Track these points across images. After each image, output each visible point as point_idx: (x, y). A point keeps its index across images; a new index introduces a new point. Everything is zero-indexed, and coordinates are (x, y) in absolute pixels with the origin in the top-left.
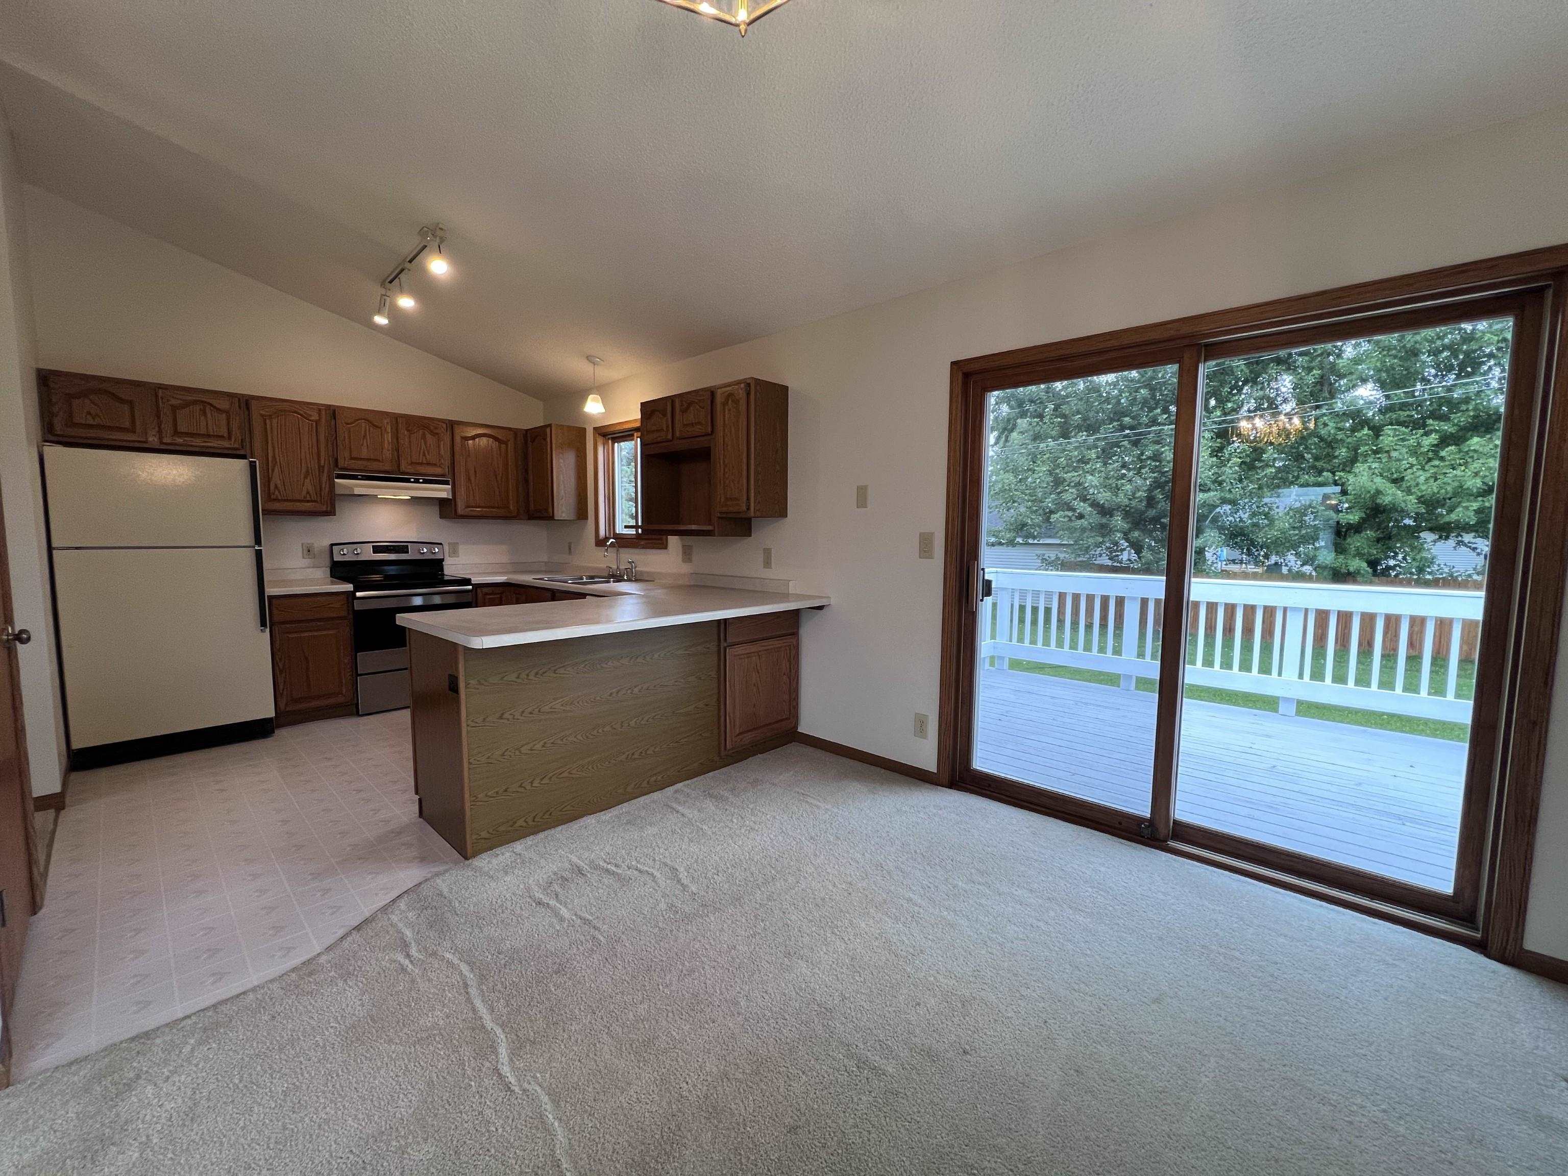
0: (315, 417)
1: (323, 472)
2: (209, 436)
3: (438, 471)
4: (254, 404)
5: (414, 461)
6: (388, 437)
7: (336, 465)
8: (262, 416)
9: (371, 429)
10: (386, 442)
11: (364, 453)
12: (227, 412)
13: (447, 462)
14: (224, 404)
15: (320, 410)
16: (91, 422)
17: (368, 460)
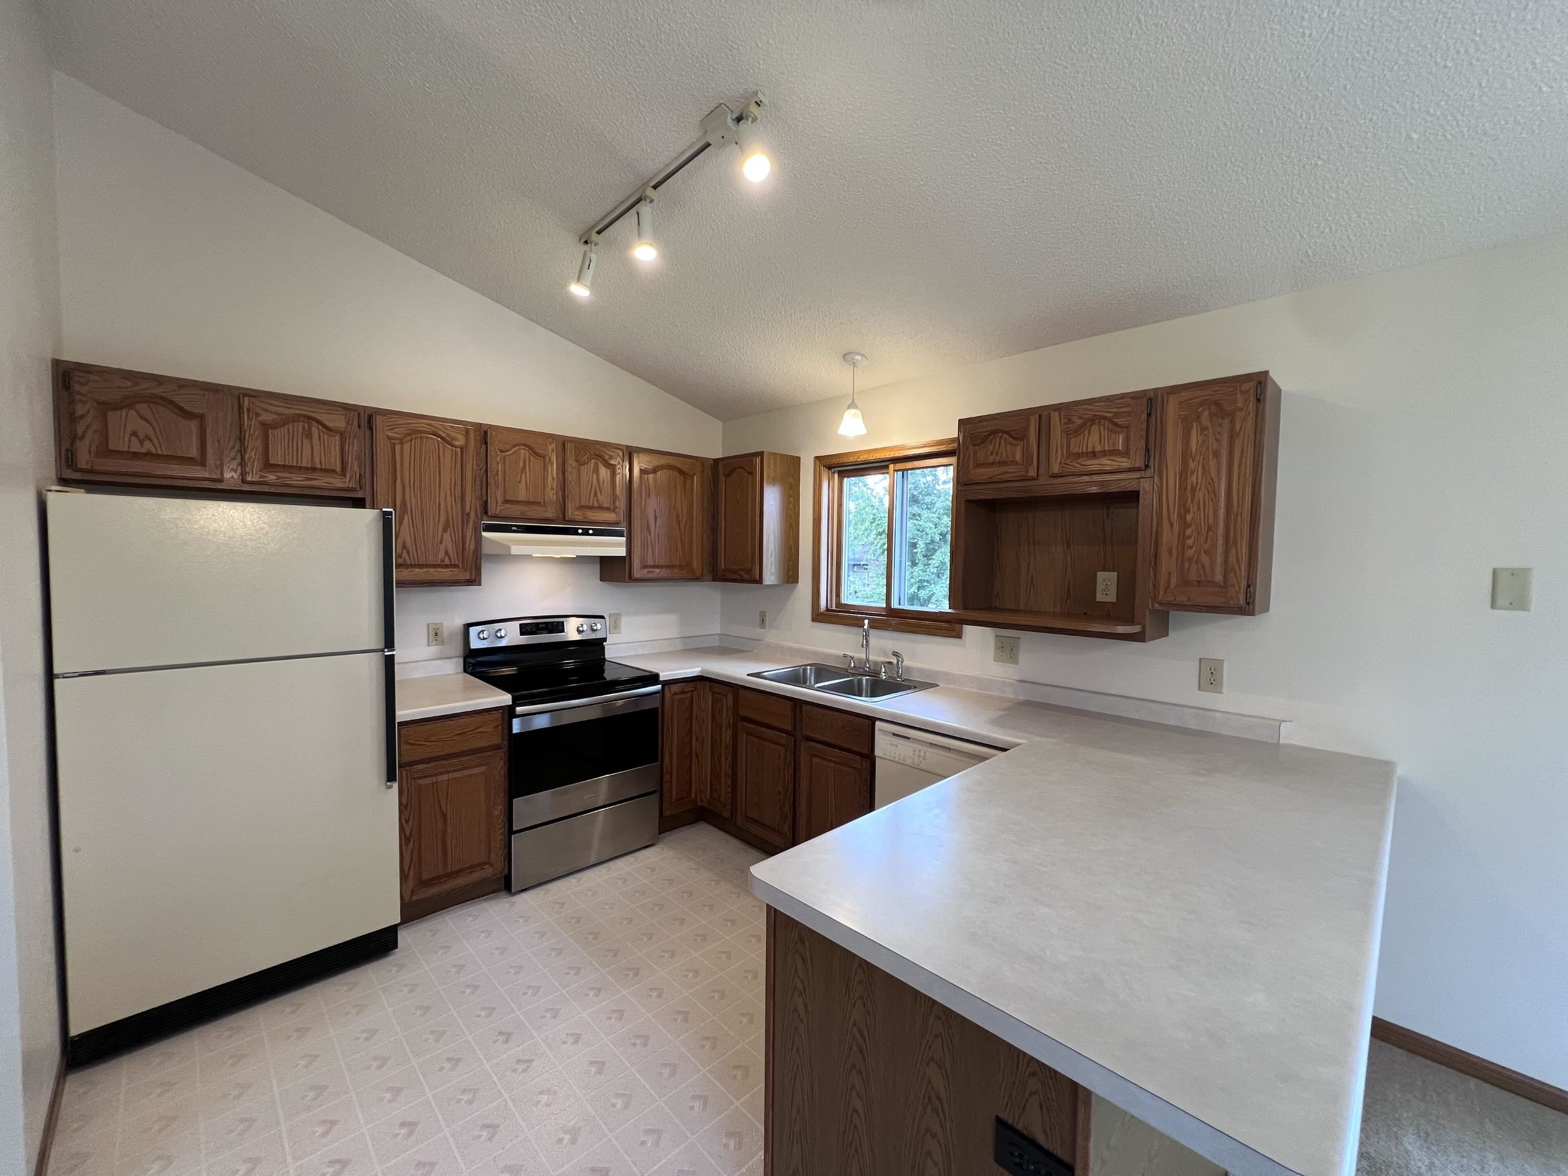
0: (460, 442)
1: (468, 521)
2: (314, 469)
3: (610, 517)
4: (379, 421)
5: (583, 504)
6: (553, 470)
7: (485, 511)
8: (389, 438)
9: (532, 458)
10: (550, 478)
11: (522, 495)
12: (342, 434)
13: (622, 503)
14: (337, 421)
15: (467, 431)
16: (136, 447)
17: (528, 503)
